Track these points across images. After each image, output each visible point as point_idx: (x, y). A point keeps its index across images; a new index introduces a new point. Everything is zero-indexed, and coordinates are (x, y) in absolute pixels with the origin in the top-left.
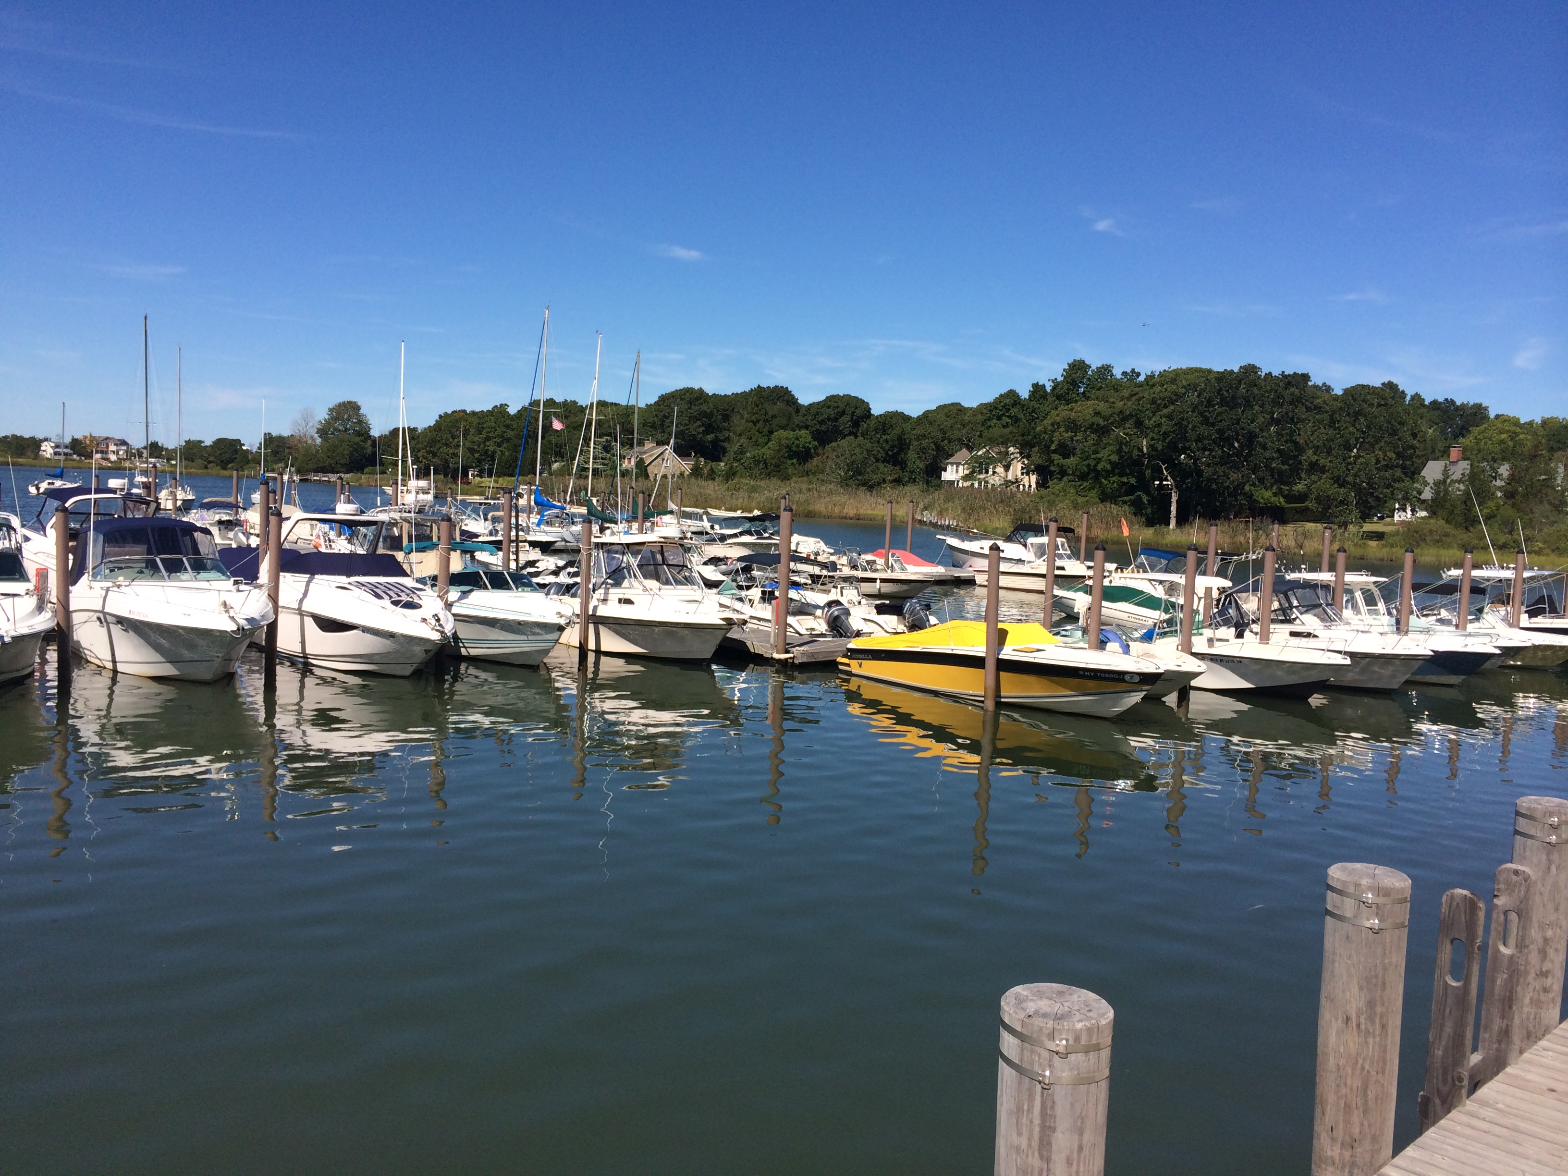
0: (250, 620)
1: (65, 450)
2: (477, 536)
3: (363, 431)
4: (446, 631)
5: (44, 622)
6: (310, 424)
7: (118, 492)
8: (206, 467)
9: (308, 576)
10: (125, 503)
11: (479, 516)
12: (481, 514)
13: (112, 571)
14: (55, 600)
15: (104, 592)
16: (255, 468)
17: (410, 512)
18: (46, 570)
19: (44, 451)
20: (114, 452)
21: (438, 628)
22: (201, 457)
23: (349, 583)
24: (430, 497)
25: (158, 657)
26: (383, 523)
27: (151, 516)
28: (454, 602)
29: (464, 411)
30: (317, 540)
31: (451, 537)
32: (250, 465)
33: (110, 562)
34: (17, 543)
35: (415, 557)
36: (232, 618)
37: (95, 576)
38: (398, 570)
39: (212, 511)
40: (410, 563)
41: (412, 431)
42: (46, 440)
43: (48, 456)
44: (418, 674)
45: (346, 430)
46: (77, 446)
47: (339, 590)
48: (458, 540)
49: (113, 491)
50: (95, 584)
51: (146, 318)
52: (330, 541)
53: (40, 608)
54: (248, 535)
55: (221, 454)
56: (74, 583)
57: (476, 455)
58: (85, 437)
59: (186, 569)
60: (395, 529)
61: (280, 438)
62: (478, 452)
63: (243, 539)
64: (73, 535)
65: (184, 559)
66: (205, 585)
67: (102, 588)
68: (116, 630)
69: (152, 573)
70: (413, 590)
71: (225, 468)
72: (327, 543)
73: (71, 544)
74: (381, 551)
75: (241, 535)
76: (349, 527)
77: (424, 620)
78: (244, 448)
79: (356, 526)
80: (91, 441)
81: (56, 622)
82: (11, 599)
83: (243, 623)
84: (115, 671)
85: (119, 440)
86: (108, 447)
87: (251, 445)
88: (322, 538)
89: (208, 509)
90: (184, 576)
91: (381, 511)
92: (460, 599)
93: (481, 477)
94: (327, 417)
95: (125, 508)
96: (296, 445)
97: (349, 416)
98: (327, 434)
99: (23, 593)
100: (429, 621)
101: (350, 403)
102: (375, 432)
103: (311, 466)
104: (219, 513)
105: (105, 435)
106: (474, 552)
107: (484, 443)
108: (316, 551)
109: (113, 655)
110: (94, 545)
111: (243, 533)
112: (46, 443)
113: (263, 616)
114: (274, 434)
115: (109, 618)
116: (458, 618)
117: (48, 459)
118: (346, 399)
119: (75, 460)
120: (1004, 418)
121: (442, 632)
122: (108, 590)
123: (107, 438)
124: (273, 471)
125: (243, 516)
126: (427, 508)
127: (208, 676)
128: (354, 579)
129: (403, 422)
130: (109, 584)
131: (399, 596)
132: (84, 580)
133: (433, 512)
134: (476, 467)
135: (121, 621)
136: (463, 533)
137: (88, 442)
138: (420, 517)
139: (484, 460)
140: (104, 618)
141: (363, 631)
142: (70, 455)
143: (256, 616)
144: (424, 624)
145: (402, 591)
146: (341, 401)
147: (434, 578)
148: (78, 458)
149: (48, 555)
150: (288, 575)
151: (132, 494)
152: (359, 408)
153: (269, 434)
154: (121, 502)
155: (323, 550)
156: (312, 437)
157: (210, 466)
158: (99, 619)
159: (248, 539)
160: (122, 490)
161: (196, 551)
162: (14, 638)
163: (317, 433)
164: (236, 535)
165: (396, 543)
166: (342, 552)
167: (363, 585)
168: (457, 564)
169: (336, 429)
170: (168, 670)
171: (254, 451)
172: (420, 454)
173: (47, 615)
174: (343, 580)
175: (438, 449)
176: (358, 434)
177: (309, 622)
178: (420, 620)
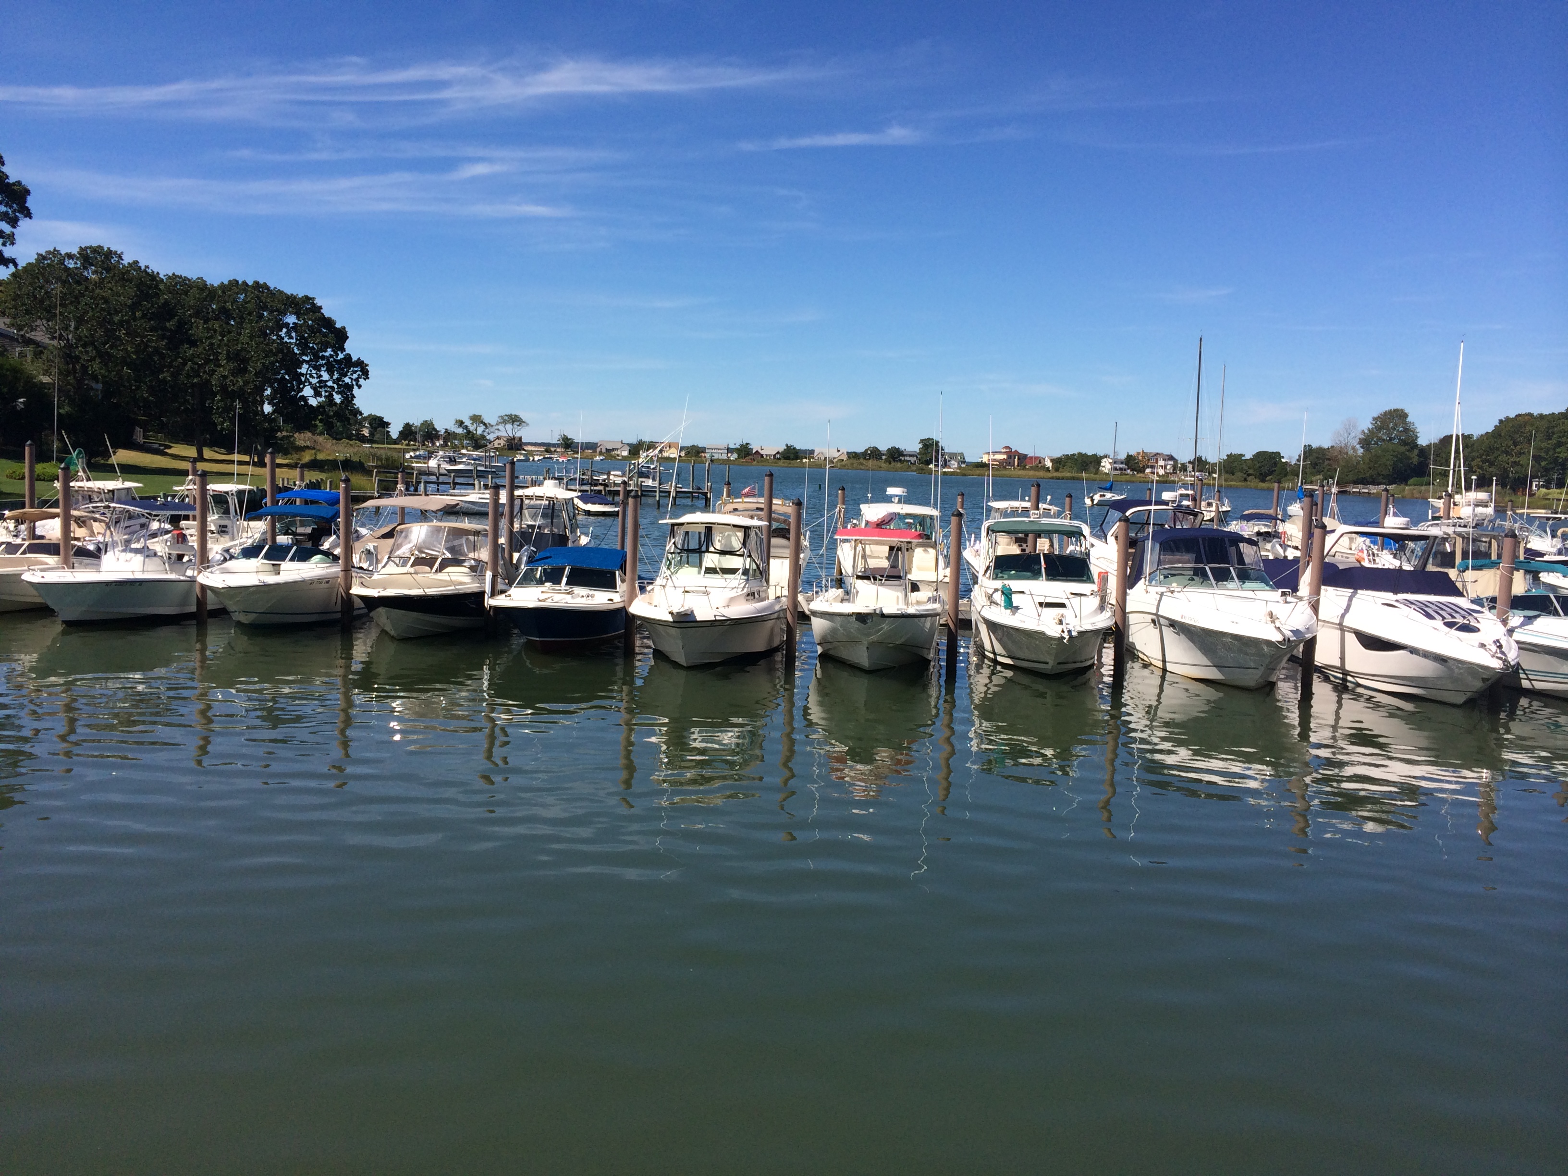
0: (1296, 632)
1: (1121, 466)
2: (1542, 555)
3: (1409, 440)
4: (1510, 660)
5: (1104, 620)
6: (1353, 435)
7: (1170, 504)
8: (1245, 480)
9: (1352, 591)
10: (1175, 514)
11: (1546, 532)
12: (1548, 530)
13: (1166, 577)
14: (1114, 602)
15: (1159, 596)
16: (1293, 479)
17: (1465, 526)
18: (1107, 573)
19: (1104, 467)
20: (1162, 466)
21: (1499, 655)
22: (1241, 470)
23: (1397, 601)
24: (1490, 510)
25: (1205, 661)
26: (1436, 537)
27: (1197, 527)
28: (1516, 627)
29: (1530, 415)
30: (1360, 554)
31: (1515, 556)
32: (1288, 477)
33: (1165, 569)
34: (1086, 548)
35: (1470, 575)
36: (1278, 629)
37: (1150, 581)
38: (1453, 590)
39: (1251, 523)
40: (1464, 582)
41: (1467, 438)
42: (1106, 456)
43: (1107, 471)
44: (1471, 703)
45: (1391, 439)
46: (1130, 461)
47: (1386, 606)
48: (1522, 558)
49: (1166, 503)
50: (1150, 589)
51: (1201, 339)
52: (1374, 555)
53: (1102, 608)
54: (1284, 546)
55: (1260, 467)
56: (1131, 587)
57: (1543, 464)
58: (1139, 454)
59: (1232, 578)
60: (1447, 545)
61: (1320, 450)
62: (1545, 459)
63: (1280, 550)
64: (1132, 543)
65: (1231, 569)
66: (1250, 594)
67: (1157, 593)
68: (1168, 632)
69: (1202, 580)
70: (1470, 612)
71: (1263, 481)
72: (1371, 557)
73: (1130, 550)
74: (1430, 568)
75: (1278, 547)
76: (1397, 542)
77: (1483, 646)
78: (1283, 460)
79: (1404, 541)
80: (1143, 457)
81: (1114, 621)
82: (1079, 598)
83: (1289, 634)
84: (1164, 670)
85: (1167, 455)
86: (1157, 462)
87: (1290, 458)
88: (1365, 552)
89: (1248, 521)
90: (1230, 585)
91: (1432, 525)
92: (1522, 625)
93: (1548, 488)
94: (1370, 426)
95: (1174, 519)
96: (1336, 456)
97: (1396, 425)
98: (1369, 444)
99: (1088, 593)
100: (1488, 647)
101: (1396, 410)
102: (1423, 441)
103: (1351, 477)
104: (1259, 525)
105: (1155, 451)
106: (1539, 572)
107: (1554, 449)
108: (1358, 565)
109: (1164, 655)
110: (1151, 553)
111: (1281, 545)
112: (1105, 460)
113: (1308, 629)
114: (1315, 445)
115: (1162, 621)
116: (1524, 647)
117: (1106, 474)
118: (1393, 407)
119: (1128, 474)
121: (1505, 661)
122: (1162, 594)
123: (1157, 454)
124: (1311, 483)
125: (1281, 527)
126: (1486, 522)
127: (1252, 683)
128: (1401, 596)
129: (1456, 429)
130: (1164, 589)
131: (1453, 617)
132: (1141, 584)
133: (1493, 529)
134: (1542, 476)
135: (1173, 624)
136: (1528, 551)
137: (1140, 458)
138: (1478, 531)
139: (1553, 468)
140: (1156, 621)
141: (1411, 652)
142: (1125, 470)
143: (1302, 628)
144: (1482, 650)
145: (1457, 612)
146: (1387, 409)
147: (1493, 600)
148: (1131, 473)
149: (1111, 561)
150: (1330, 589)
151: (1182, 506)
152: (1406, 416)
153: (1309, 446)
154: (1171, 513)
155: (1366, 564)
156: (1354, 448)
157: (1249, 478)
158: (1153, 621)
159: (1285, 551)
160: (1174, 502)
161: (1241, 561)
162: (1081, 633)
163: (1358, 444)
164: (1273, 547)
165: (1448, 560)
166: (1386, 567)
167: (1412, 603)
168: (1520, 585)
169: (1380, 439)
170: (1213, 674)
171: (1293, 463)
172: (1473, 463)
173: (1107, 614)
174: (1389, 597)
175: (1496, 458)
176: (1404, 443)
177: (1351, 638)
178: (1477, 645)
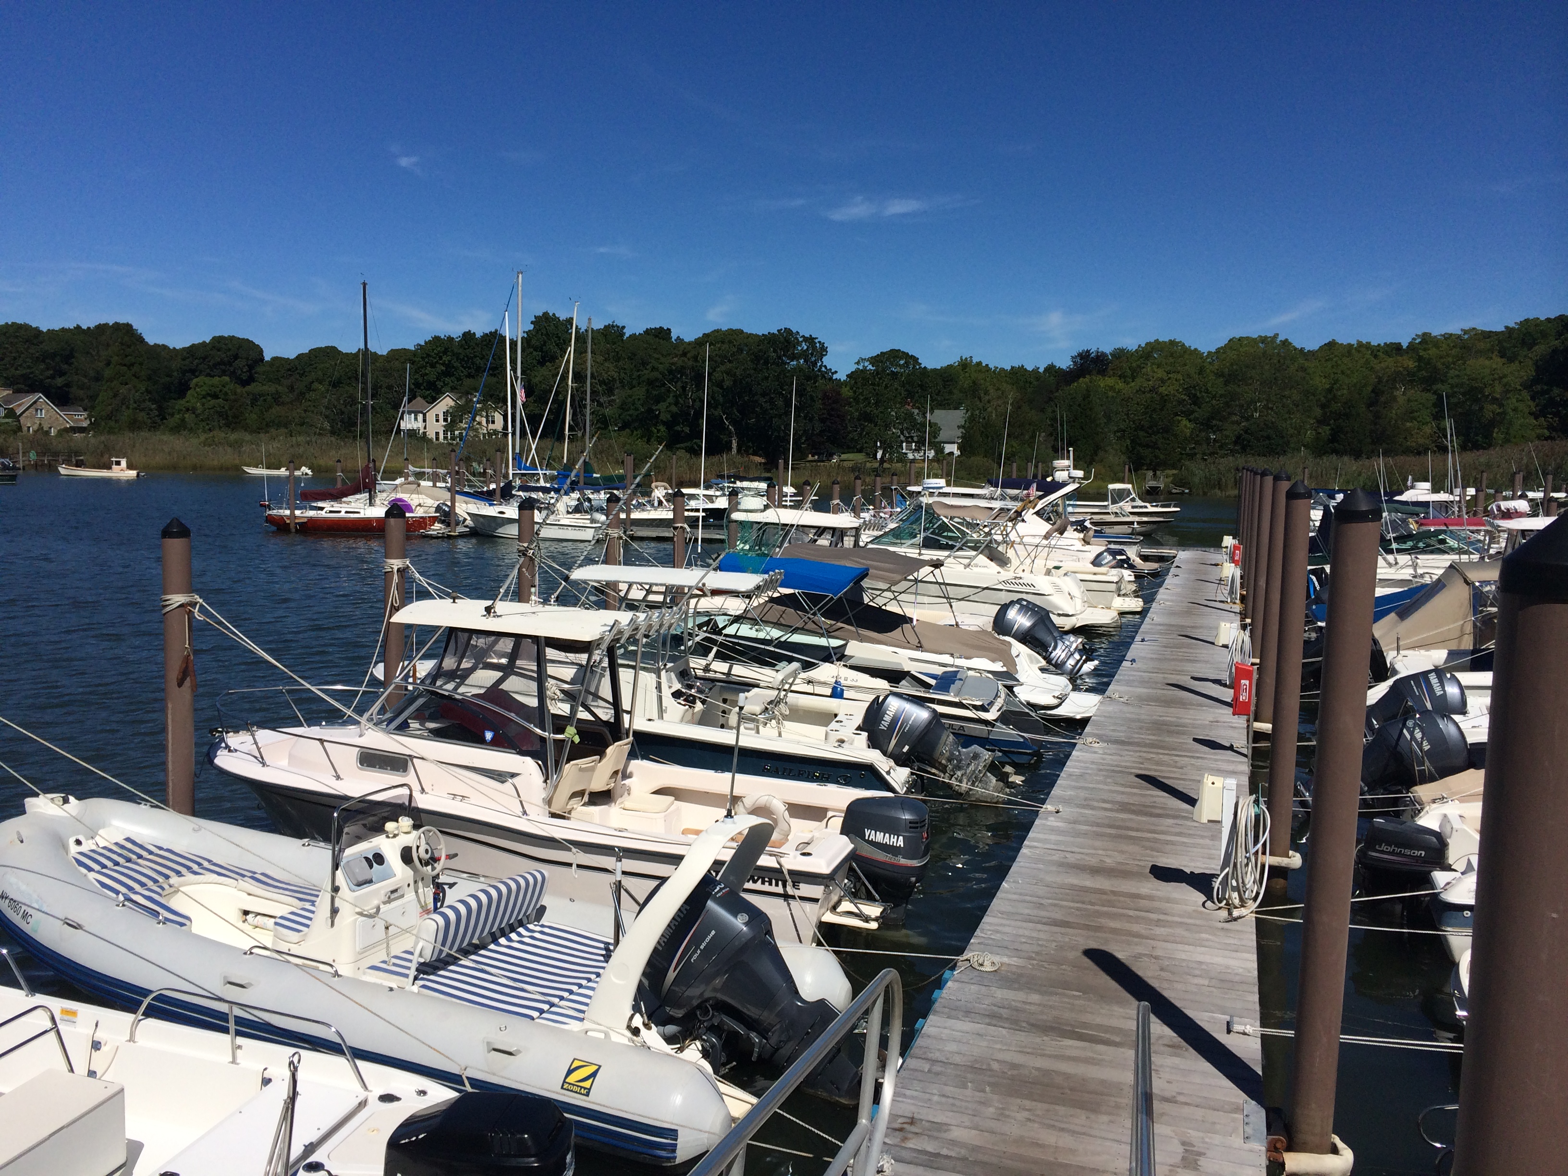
120: (438, 365)
